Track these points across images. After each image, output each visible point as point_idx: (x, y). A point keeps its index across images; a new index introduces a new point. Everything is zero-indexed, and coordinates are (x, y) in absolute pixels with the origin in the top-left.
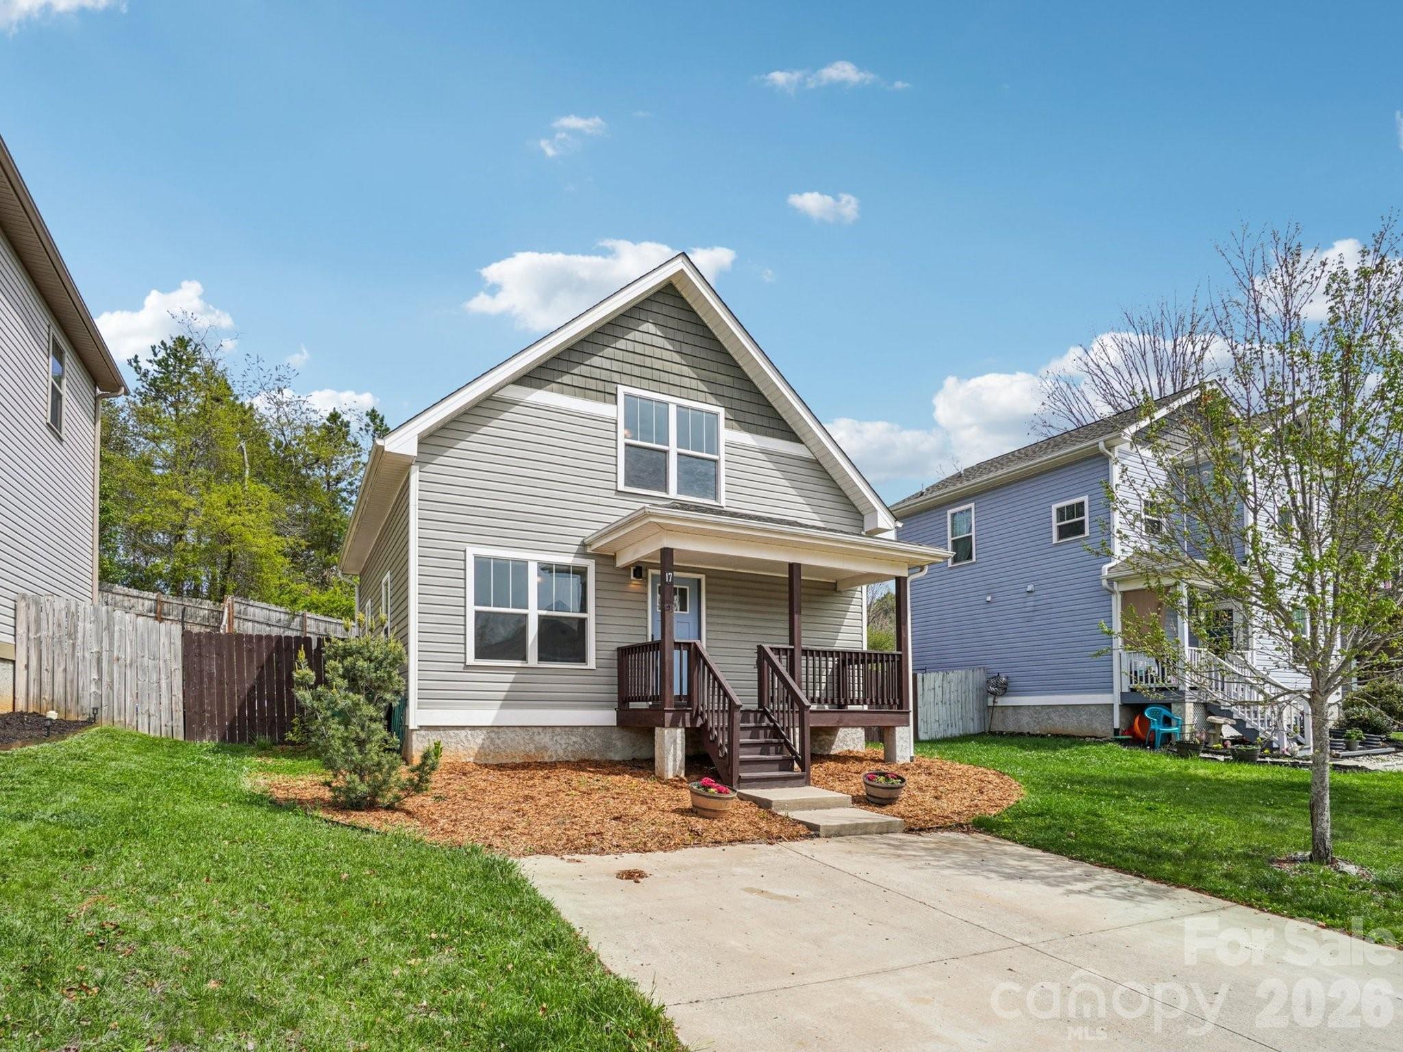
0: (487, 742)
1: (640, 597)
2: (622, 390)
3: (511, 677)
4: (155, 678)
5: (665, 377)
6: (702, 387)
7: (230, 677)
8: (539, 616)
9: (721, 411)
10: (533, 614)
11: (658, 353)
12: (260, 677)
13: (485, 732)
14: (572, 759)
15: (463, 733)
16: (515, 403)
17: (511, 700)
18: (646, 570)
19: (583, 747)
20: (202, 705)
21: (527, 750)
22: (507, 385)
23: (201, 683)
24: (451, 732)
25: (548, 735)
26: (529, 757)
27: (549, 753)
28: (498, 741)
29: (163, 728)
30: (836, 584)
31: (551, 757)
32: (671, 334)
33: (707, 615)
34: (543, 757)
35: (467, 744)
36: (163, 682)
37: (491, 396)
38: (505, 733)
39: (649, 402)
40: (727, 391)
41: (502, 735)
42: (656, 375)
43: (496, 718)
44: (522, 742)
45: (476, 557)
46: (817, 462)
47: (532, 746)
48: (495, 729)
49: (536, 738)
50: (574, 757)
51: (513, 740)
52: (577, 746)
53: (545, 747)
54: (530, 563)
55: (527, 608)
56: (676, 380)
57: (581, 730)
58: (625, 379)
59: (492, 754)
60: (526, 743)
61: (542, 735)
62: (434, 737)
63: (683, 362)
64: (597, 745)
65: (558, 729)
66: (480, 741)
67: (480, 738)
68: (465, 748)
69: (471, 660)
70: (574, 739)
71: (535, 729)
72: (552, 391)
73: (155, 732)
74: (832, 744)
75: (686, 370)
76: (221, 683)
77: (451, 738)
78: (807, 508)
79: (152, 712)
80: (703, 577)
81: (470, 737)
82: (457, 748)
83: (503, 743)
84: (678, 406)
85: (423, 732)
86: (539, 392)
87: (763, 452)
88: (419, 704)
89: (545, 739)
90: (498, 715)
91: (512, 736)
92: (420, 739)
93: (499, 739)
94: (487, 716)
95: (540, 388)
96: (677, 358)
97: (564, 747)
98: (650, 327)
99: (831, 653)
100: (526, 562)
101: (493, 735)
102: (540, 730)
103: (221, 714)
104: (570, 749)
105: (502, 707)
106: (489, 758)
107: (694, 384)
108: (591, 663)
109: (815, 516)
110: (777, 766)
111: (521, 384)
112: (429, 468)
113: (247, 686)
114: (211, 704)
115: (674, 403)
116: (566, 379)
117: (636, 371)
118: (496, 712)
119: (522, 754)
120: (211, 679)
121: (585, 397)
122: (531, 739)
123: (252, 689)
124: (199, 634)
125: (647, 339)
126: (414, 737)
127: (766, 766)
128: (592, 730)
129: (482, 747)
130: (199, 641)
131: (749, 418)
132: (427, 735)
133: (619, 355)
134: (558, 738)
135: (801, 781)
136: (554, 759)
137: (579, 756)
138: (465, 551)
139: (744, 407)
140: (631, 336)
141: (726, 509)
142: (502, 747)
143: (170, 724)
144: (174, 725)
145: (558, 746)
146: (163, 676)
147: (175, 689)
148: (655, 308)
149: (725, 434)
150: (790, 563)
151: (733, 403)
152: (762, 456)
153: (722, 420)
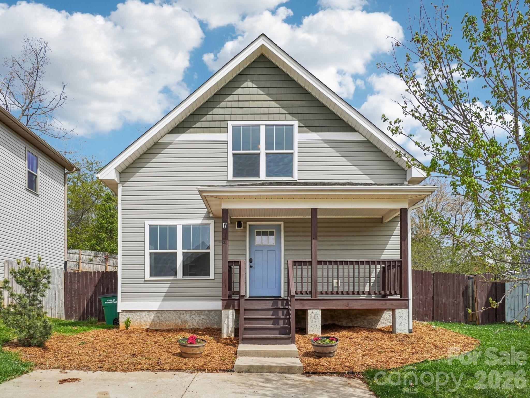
0: (156, 319)
1: (242, 238)
2: (230, 124)
3: (168, 285)
4: (53, 293)
5: (258, 111)
6: (283, 111)
7: (83, 291)
8: (183, 253)
9: (296, 123)
10: (180, 251)
11: (254, 97)
12: (95, 291)
13: (155, 313)
14: (202, 328)
15: (144, 314)
16: (170, 143)
17: (168, 297)
18: (245, 223)
19: (208, 321)
20: (71, 304)
21: (177, 322)
22: (166, 134)
23: (71, 294)
24: (138, 313)
25: (188, 315)
26: (178, 326)
27: (189, 324)
28: (161, 318)
29: (57, 314)
30: (382, 218)
31: (190, 326)
32: (262, 84)
33: (285, 245)
34: (185, 326)
35: (146, 319)
36: (57, 294)
37: (157, 142)
38: (166, 314)
39: (248, 128)
40: (300, 110)
41: (164, 315)
42: (252, 111)
43: (160, 307)
44: (174, 318)
45: (150, 226)
46: (368, 142)
47: (179, 321)
48: (160, 312)
49: (182, 316)
50: (202, 326)
51: (169, 317)
52: (204, 320)
53: (186, 321)
54: (178, 226)
55: (176, 249)
56: (266, 111)
57: (206, 312)
58: (233, 117)
59: (158, 324)
60: (176, 319)
61: (185, 315)
62: (129, 315)
63: (271, 99)
64: (216, 320)
65: (194, 312)
66: (152, 318)
67: (152, 316)
68: (145, 321)
69: (147, 277)
70: (202, 317)
71: (181, 312)
72: (190, 133)
73: (54, 316)
74: (379, 321)
75: (273, 104)
76: (79, 294)
77: (138, 316)
78: (360, 172)
79: (52, 307)
80: (282, 223)
81: (147, 316)
82: (141, 321)
83: (164, 319)
84: (266, 126)
85: (124, 313)
86: (183, 135)
87: (326, 142)
88: (122, 300)
89: (187, 317)
90: (160, 305)
91: (169, 315)
92: (123, 317)
93: (162, 316)
94: (155, 305)
95: (183, 133)
96: (266, 97)
97: (197, 321)
98: (249, 84)
99: (379, 262)
100: (176, 225)
101: (159, 315)
102: (184, 312)
103: (79, 307)
104: (200, 322)
105: (163, 300)
106: (157, 326)
107: (277, 110)
108: (212, 276)
109: (366, 177)
110: (278, 332)
111: (173, 133)
112: (127, 184)
113: (90, 295)
114: (75, 303)
115: (263, 125)
116: (198, 125)
117: (240, 111)
118: (159, 303)
119: (174, 324)
120: (75, 293)
121: (209, 132)
122: (179, 317)
123: (92, 296)
124: (71, 272)
125: (247, 91)
126: (120, 316)
127: (270, 331)
128: (213, 312)
129: (153, 321)
130: (71, 276)
131: (316, 123)
132: (126, 315)
133: (229, 104)
134: (194, 316)
135: (287, 341)
136: (191, 327)
137: (205, 326)
138: (144, 223)
139: (311, 117)
140: (237, 92)
141: (298, 181)
142: (164, 320)
143: (59, 313)
144: (61, 313)
145: (194, 320)
146: (57, 292)
147: (61, 297)
148: (252, 71)
149: (298, 136)
150: (312, 209)
151: (306, 117)
152: (326, 145)
153: (296, 129)
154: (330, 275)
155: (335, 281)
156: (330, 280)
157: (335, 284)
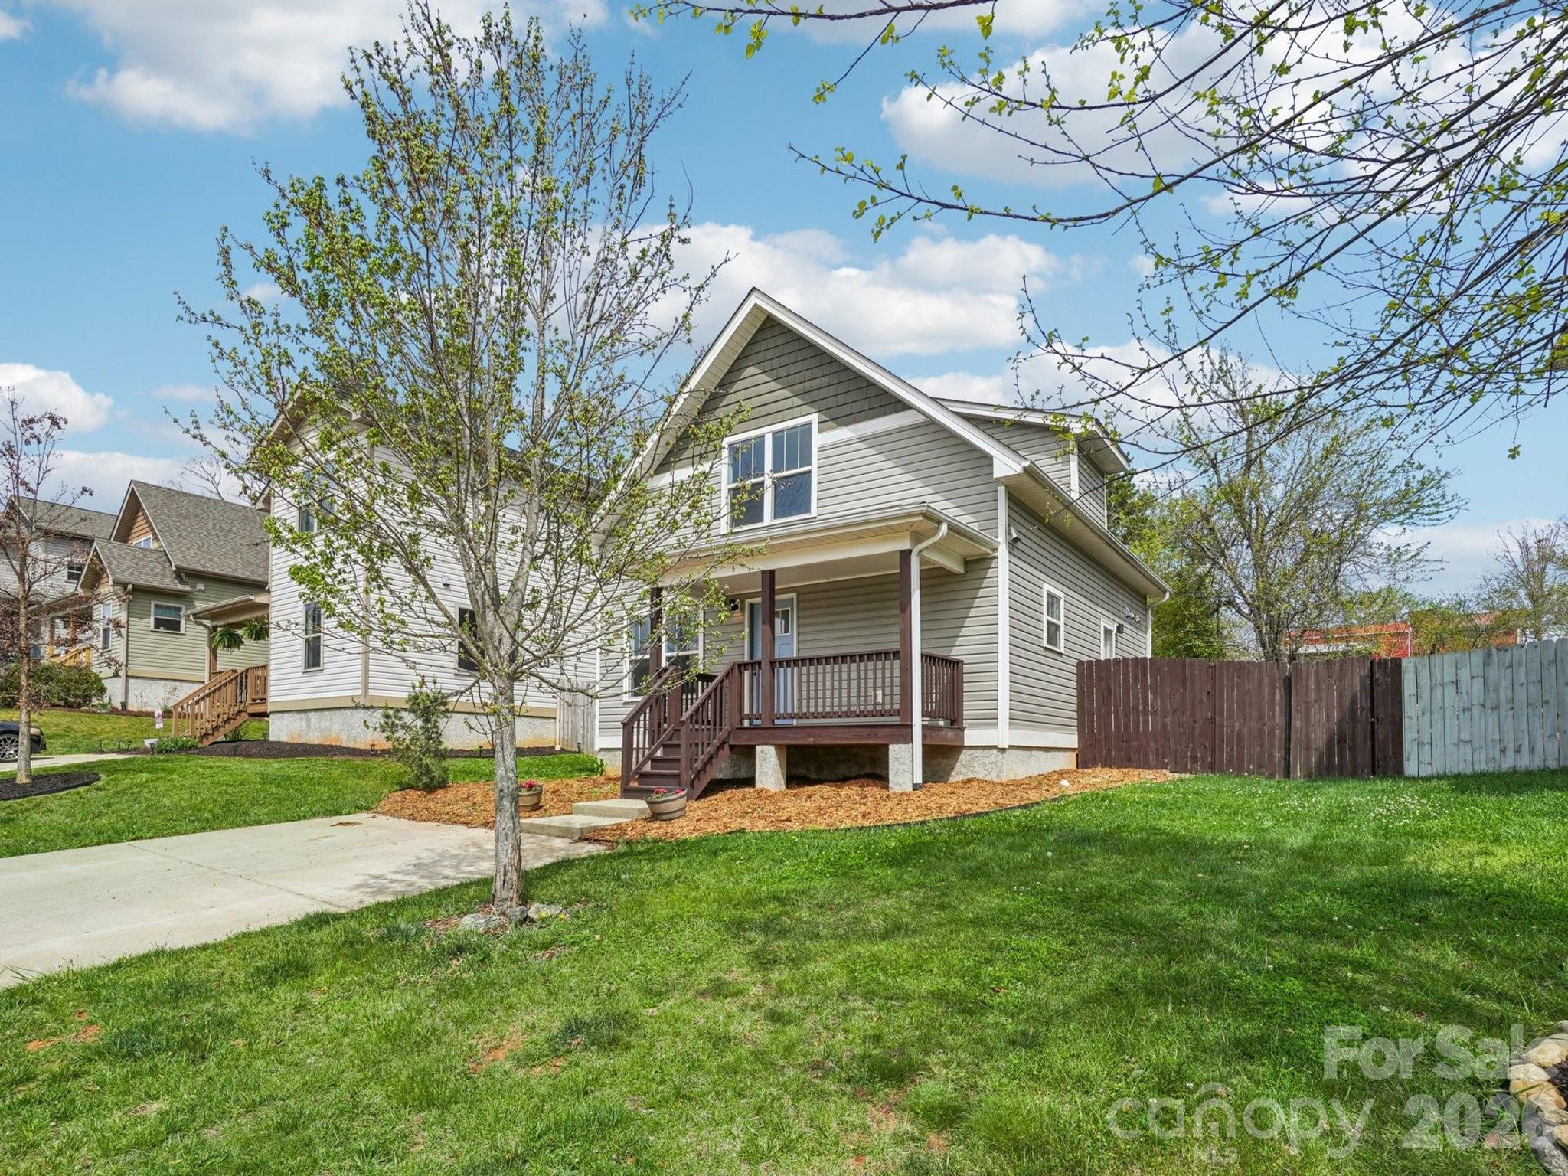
1: (739, 628)
2: (726, 443)
5: (764, 410)
6: (797, 402)
9: (815, 418)
18: (743, 602)
33: (798, 634)
39: (749, 442)
40: (822, 394)
42: (756, 413)
56: (774, 408)
58: (730, 430)
74: (952, 769)
75: (784, 393)
80: (794, 595)
84: (773, 433)
87: (862, 440)
96: (774, 386)
98: (752, 370)
107: (790, 402)
115: (767, 432)
125: (748, 382)
131: (846, 410)
139: (841, 400)
140: (735, 387)
148: (757, 348)
149: (818, 440)
150: (763, 572)
151: (832, 402)
152: (862, 445)
153: (815, 427)
154: (870, 683)
155: (879, 693)
156: (871, 691)
157: (879, 699)
